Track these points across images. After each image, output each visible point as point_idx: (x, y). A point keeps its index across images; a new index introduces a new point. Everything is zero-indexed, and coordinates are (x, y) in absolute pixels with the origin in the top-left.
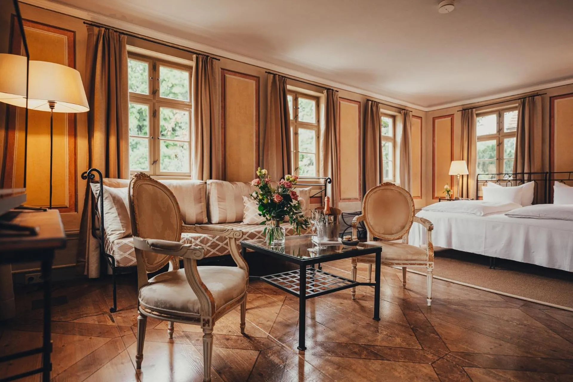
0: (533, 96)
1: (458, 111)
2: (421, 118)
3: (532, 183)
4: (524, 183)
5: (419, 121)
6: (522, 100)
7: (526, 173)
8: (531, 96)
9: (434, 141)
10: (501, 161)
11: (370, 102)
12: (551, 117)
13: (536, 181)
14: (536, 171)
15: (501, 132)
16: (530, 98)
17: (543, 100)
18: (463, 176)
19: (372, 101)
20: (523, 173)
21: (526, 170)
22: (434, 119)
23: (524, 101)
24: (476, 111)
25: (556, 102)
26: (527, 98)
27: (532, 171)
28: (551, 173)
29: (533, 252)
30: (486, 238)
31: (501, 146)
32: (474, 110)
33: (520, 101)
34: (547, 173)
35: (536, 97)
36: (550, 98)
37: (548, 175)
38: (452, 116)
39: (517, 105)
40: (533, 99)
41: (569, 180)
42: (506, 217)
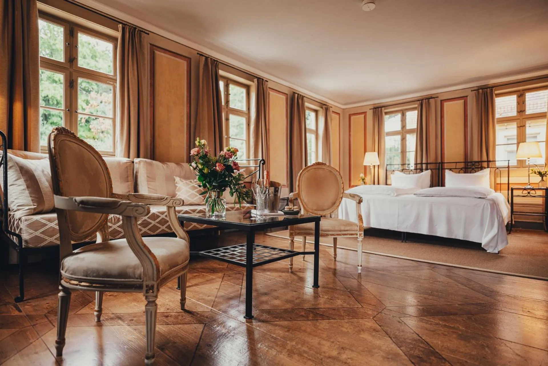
0: (428, 98)
1: (370, 109)
2: (339, 114)
3: (429, 171)
4: (422, 172)
5: (337, 116)
6: (421, 101)
7: (424, 164)
8: (427, 99)
9: (350, 135)
10: (404, 153)
11: (296, 95)
12: (442, 117)
13: (432, 170)
14: (431, 161)
15: (404, 129)
16: (427, 100)
17: (436, 102)
18: (374, 166)
19: (298, 94)
20: (422, 163)
21: (424, 161)
22: (350, 116)
23: (422, 102)
24: (385, 109)
25: (446, 104)
26: (424, 100)
27: (429, 162)
28: (442, 163)
29: (436, 225)
30: (399, 216)
31: (404, 140)
32: (383, 108)
33: (418, 102)
34: (440, 163)
35: (431, 100)
36: (441, 101)
37: (440, 165)
38: (365, 113)
39: (416, 106)
40: (429, 101)
41: (456, 168)
42: (415, 196)
